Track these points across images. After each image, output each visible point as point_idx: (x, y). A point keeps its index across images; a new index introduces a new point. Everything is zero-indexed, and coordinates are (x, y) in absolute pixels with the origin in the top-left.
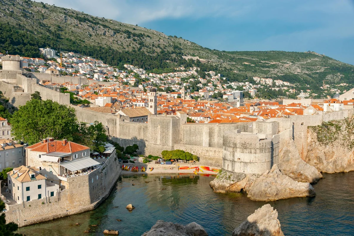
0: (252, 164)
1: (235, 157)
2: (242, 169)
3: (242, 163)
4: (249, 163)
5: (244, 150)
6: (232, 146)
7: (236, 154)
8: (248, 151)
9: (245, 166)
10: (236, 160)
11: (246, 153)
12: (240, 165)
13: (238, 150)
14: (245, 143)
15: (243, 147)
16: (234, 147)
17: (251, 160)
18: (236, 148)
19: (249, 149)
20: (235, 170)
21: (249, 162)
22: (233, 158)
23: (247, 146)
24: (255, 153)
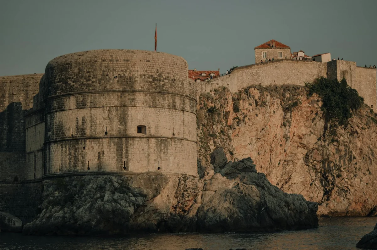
0: (178, 143)
1: (129, 123)
2: (152, 161)
3: (153, 140)
4: (171, 139)
5: (157, 98)
6: (117, 86)
7: (131, 111)
8: (167, 102)
9: (161, 151)
10: (133, 131)
11: (163, 107)
12: (146, 148)
13: (140, 98)
14: (160, 75)
15: (156, 88)
16: (123, 92)
17: (176, 132)
18: (134, 92)
19: (170, 96)
20: (130, 164)
21: (171, 136)
22: (122, 127)
23: (164, 85)
24: (183, 110)
